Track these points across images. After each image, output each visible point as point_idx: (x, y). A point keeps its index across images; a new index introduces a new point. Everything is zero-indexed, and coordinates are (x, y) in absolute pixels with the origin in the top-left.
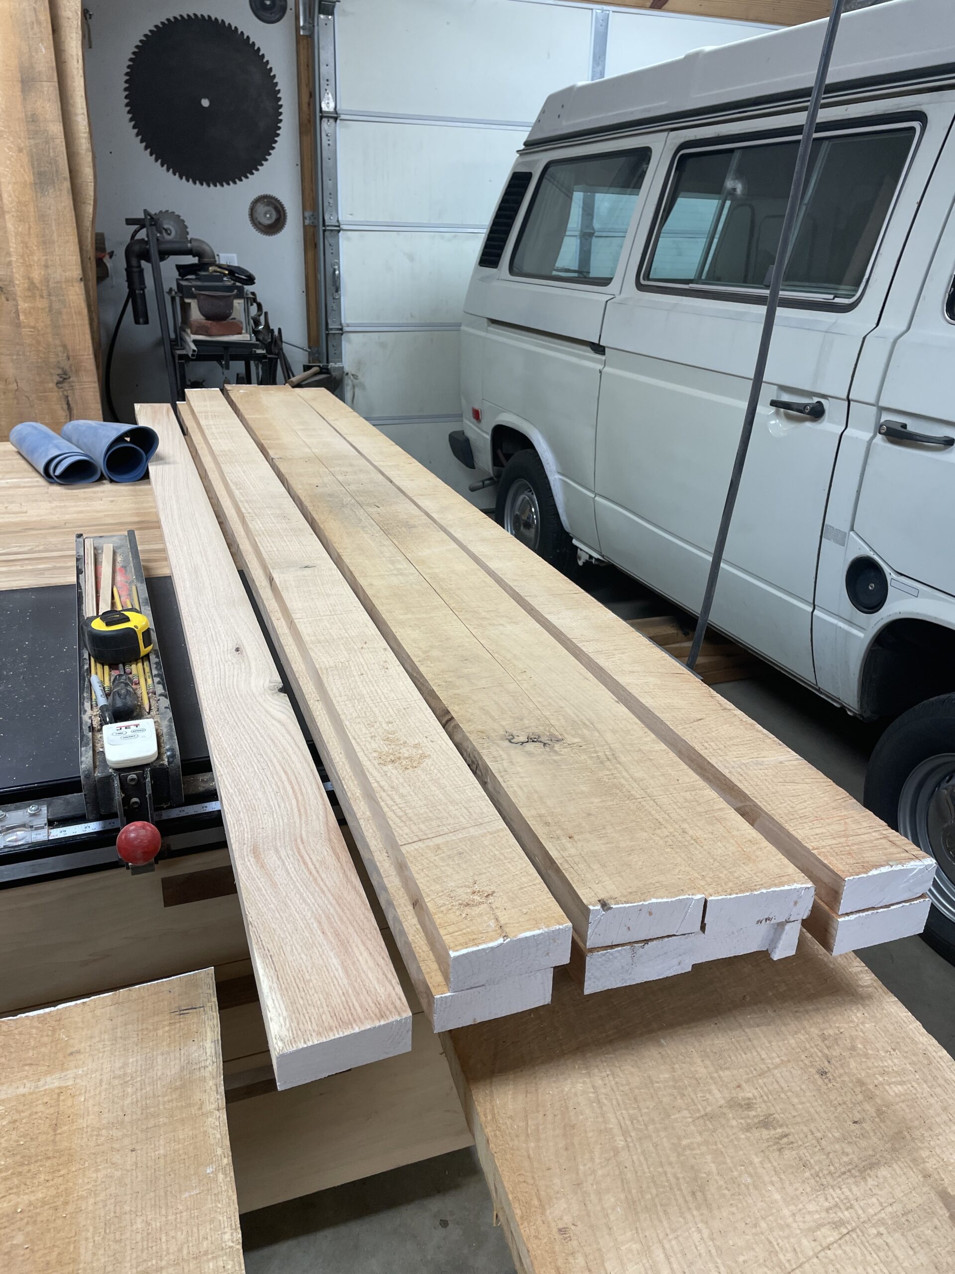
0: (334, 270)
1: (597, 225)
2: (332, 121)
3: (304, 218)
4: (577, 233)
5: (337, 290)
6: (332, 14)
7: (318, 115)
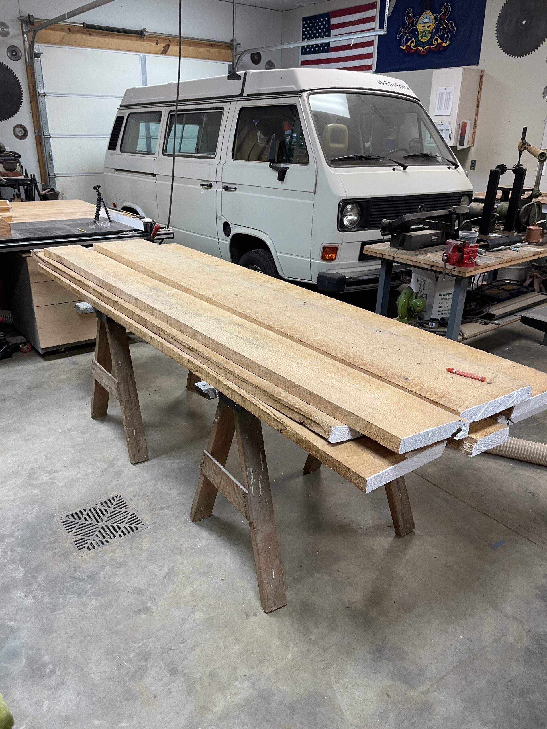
0: (50, 153)
1: (151, 134)
2: (43, 96)
3: (35, 133)
4: (145, 137)
5: (52, 160)
6: (40, 57)
7: (38, 95)
